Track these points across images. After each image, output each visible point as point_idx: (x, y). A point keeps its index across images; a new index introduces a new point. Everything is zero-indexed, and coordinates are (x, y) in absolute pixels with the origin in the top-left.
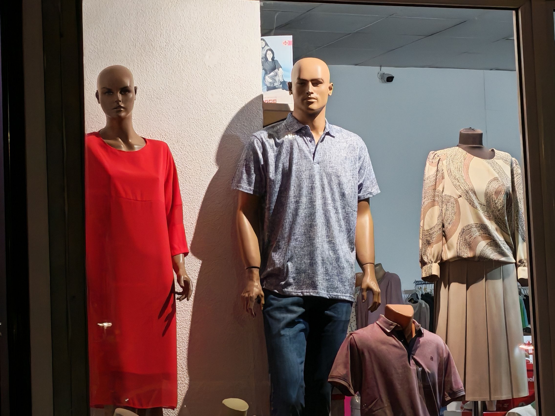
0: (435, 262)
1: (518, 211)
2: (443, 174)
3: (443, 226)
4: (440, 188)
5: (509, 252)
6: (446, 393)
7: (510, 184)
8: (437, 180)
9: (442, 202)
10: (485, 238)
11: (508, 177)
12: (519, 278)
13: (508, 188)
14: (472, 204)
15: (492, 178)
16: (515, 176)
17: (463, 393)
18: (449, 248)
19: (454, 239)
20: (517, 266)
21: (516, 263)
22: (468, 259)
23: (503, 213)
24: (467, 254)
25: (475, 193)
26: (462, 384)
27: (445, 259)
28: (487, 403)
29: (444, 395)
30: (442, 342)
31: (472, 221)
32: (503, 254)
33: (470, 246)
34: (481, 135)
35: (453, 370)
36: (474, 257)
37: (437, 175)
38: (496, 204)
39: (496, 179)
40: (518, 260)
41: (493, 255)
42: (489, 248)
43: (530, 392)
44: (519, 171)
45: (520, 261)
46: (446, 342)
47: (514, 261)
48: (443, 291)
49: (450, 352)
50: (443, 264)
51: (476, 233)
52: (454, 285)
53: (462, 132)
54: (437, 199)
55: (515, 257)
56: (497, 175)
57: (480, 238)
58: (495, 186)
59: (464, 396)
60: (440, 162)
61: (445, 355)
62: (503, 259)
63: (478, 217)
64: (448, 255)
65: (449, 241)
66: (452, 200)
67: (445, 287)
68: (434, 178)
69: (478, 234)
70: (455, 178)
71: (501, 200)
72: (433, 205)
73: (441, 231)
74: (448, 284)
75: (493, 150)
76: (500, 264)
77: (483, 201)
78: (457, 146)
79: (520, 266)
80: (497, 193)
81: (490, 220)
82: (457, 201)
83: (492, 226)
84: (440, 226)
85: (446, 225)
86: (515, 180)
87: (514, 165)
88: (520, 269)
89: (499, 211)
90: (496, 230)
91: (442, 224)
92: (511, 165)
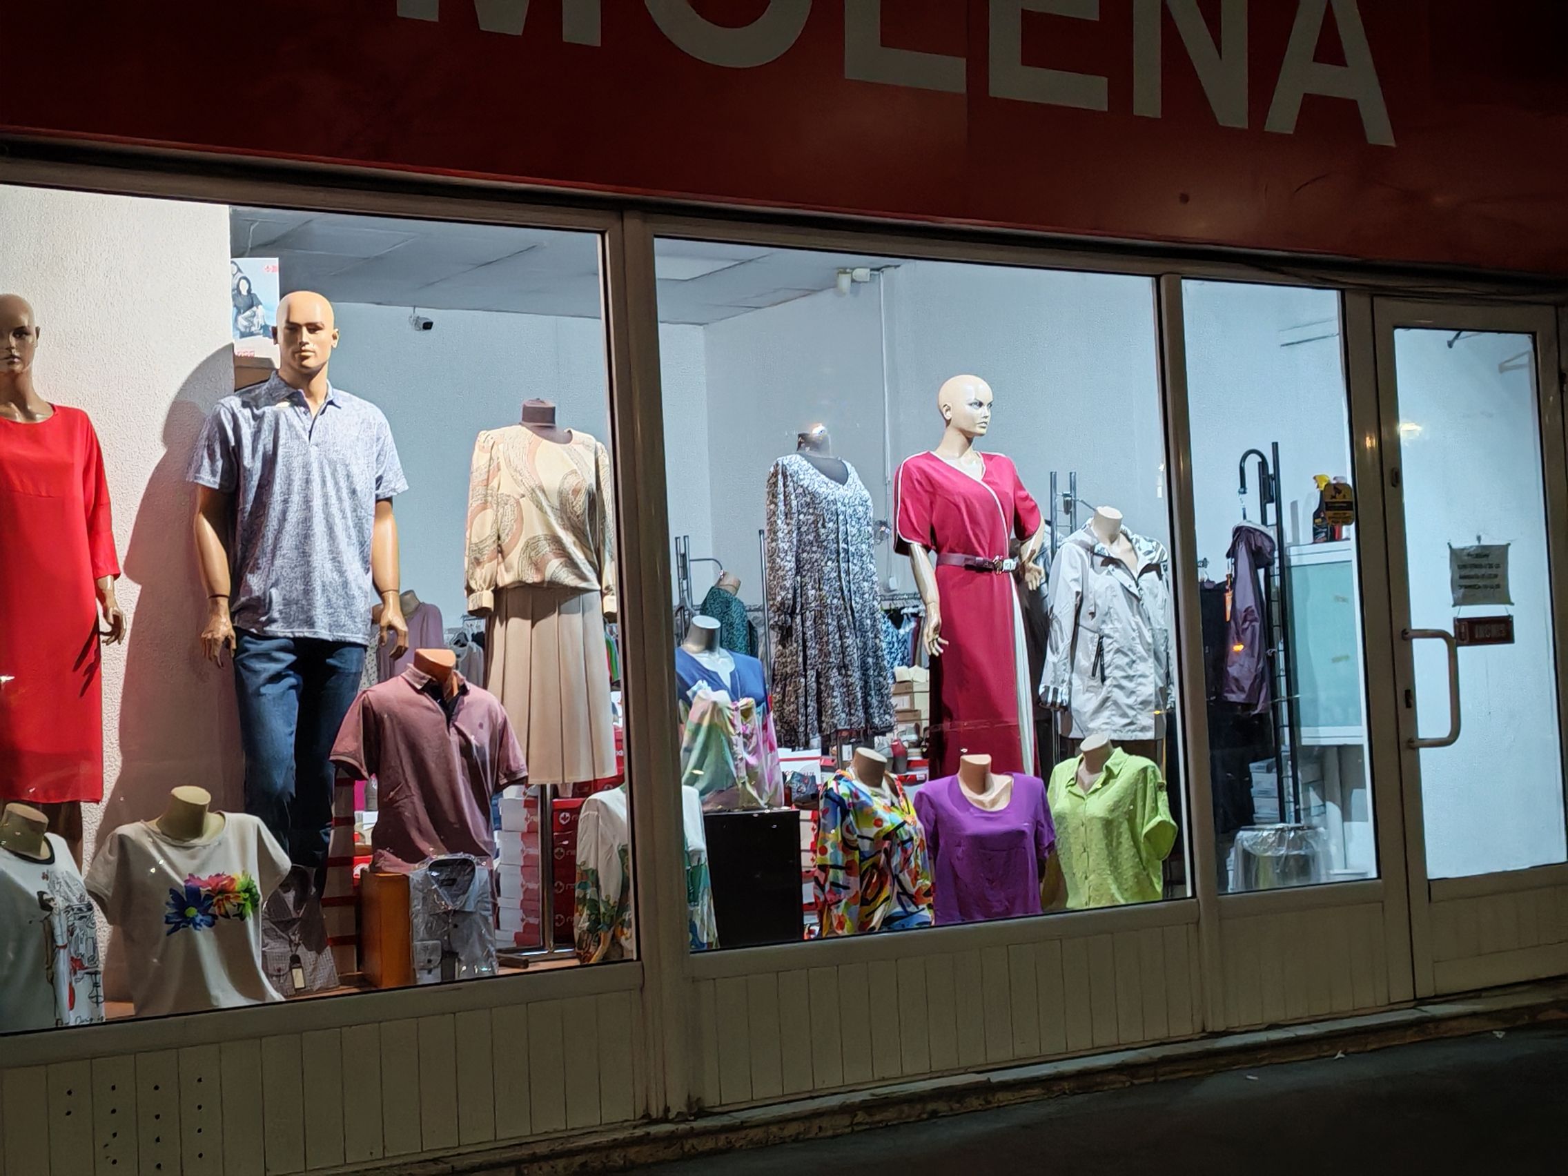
0: (487, 589)
2: (498, 463)
3: (499, 538)
4: (494, 484)
5: (592, 576)
6: (500, 774)
7: (593, 481)
8: (491, 472)
9: (498, 504)
10: (558, 556)
11: (590, 469)
12: (605, 611)
13: (591, 485)
14: (540, 507)
15: (567, 471)
16: (601, 467)
17: (524, 774)
18: (507, 570)
19: (515, 556)
20: (602, 595)
21: (601, 591)
22: (534, 586)
23: (584, 521)
24: (532, 577)
25: (544, 491)
26: (523, 761)
27: (501, 584)
28: (559, 787)
29: (498, 776)
30: (496, 702)
31: (540, 531)
32: (583, 578)
33: (538, 566)
34: (553, 410)
35: (511, 741)
36: (543, 582)
37: (490, 466)
38: (573, 507)
39: (574, 472)
40: (604, 586)
41: (569, 579)
42: (565, 569)
43: (619, 770)
44: (606, 461)
45: (607, 588)
46: (502, 702)
47: (599, 588)
48: (498, 629)
49: (507, 717)
50: (498, 592)
51: (546, 548)
52: (514, 622)
53: (528, 405)
54: (489, 499)
55: (600, 581)
56: (576, 467)
57: (551, 555)
58: (572, 482)
59: (526, 778)
60: (495, 447)
61: (500, 720)
62: (583, 585)
63: (549, 526)
64: (505, 579)
65: (507, 560)
66: (512, 501)
67: (502, 624)
68: (487, 469)
69: (548, 549)
70: (516, 470)
71: (580, 504)
72: (485, 509)
73: (495, 546)
74: (505, 619)
75: (570, 432)
76: (577, 591)
77: (557, 504)
78: (520, 424)
79: (606, 594)
80: (576, 492)
81: (564, 528)
82: (518, 503)
83: (568, 539)
84: (495, 538)
85: (503, 537)
86: (601, 474)
87: (600, 453)
88: (606, 598)
89: (578, 517)
90: (574, 543)
91: (496, 535)
92: (596, 453)
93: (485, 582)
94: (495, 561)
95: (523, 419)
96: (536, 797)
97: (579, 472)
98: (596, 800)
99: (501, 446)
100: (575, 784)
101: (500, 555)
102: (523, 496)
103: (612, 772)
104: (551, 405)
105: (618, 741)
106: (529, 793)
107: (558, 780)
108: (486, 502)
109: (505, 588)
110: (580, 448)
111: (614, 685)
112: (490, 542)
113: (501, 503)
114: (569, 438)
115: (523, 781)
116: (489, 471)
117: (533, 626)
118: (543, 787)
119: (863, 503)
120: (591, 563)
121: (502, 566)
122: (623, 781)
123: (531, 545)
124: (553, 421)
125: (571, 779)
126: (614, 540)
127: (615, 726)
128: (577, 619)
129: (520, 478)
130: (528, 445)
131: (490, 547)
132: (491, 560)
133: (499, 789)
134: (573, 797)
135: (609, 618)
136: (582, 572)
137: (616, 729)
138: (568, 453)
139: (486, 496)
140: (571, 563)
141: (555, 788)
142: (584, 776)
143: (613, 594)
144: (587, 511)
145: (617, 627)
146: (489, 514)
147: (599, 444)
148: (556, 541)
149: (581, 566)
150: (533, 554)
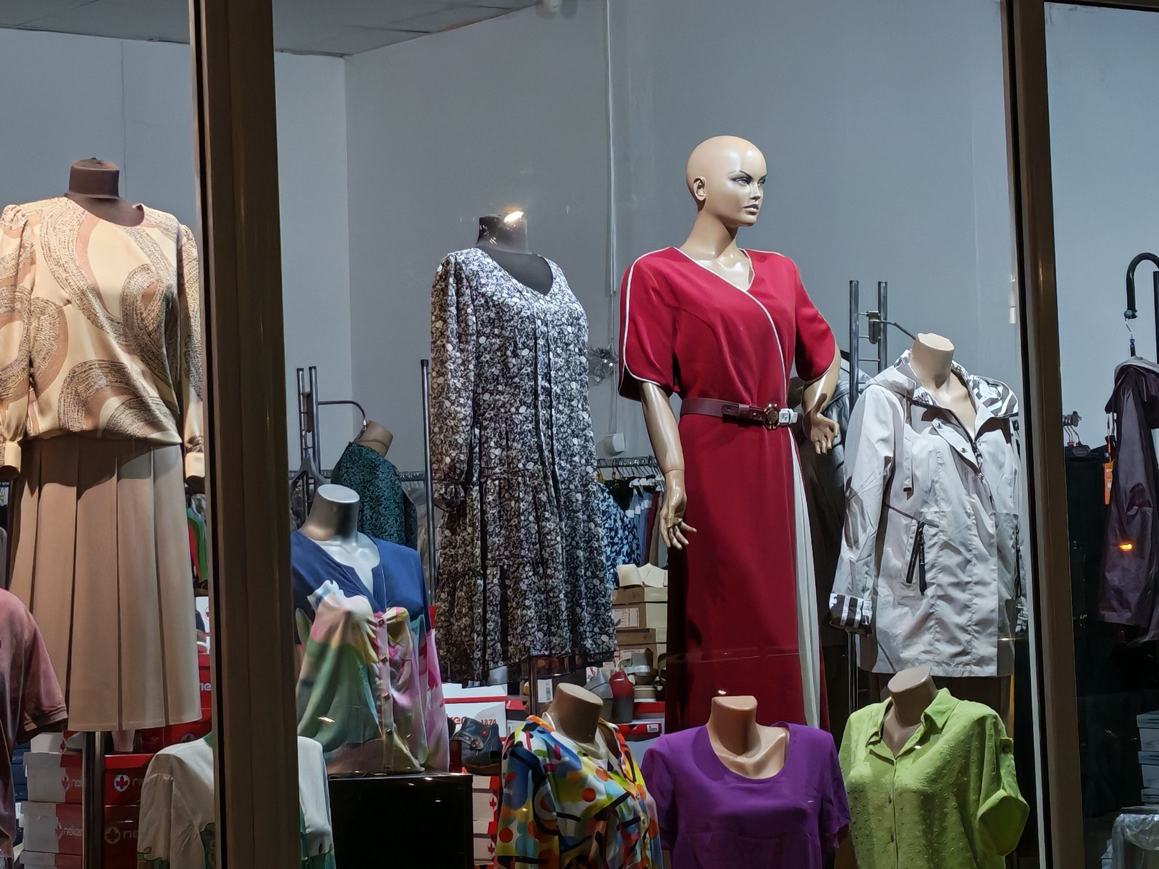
0: (12, 439)
1: (188, 336)
2: (32, 253)
3: (31, 364)
4: (26, 284)
5: (169, 423)
6: (26, 715)
7: (173, 281)
8: (21, 266)
9: (30, 312)
10: (119, 391)
11: (170, 265)
12: (188, 475)
13: (169, 287)
14: (93, 318)
15: (135, 266)
16: (185, 263)
17: (64, 715)
18: (42, 412)
19: (54, 391)
20: (184, 451)
21: (182, 445)
22: (82, 435)
23: (159, 339)
24: (79, 423)
25: (99, 296)
26: (60, 696)
27: (32, 433)
29: (23, 719)
31: (91, 354)
32: (155, 424)
33: (88, 406)
35: (43, 666)
36: (95, 431)
37: (19, 256)
38: (143, 320)
39: (145, 268)
40: (187, 438)
41: (134, 426)
42: (127, 412)
43: (203, 712)
44: (193, 251)
46: (31, 610)
47: (179, 440)
48: (27, 501)
49: (38, 631)
50: (29, 444)
51: (101, 380)
52: (50, 489)
53: (76, 167)
54: (18, 305)
57: (108, 391)
58: (141, 282)
60: (28, 228)
61: (27, 636)
62: (156, 435)
63: (106, 347)
64: (41, 425)
65: (43, 396)
66: (51, 310)
67: (32, 493)
68: (14, 262)
69: (103, 382)
70: (58, 264)
71: (154, 313)
72: (10, 319)
73: (26, 375)
74: (37, 486)
75: (140, 208)
77: (117, 313)
78: (66, 195)
79: (190, 450)
80: (147, 297)
81: (129, 353)
82: (60, 312)
83: (134, 367)
84: (25, 364)
85: (37, 362)
86: (186, 271)
87: (184, 240)
88: (190, 456)
89: (149, 335)
90: (144, 373)
91: (27, 360)
92: (178, 240)
93: (8, 427)
94: (26, 398)
95: (71, 188)
96: (80, 751)
97: (153, 268)
98: (168, 756)
99: (37, 229)
100: (137, 731)
101: (32, 389)
102: (69, 302)
103: (194, 714)
104: (112, 166)
105: (203, 668)
106: (69, 745)
107: (112, 726)
108: (13, 310)
109: (39, 438)
110: (155, 233)
111: (199, 587)
112: (17, 369)
113: (34, 311)
114: (138, 218)
115: (60, 727)
116: (18, 264)
117: (79, 496)
118: (90, 736)
119: (574, 320)
120: (168, 404)
121: (35, 407)
122: (209, 729)
123: (80, 375)
124: (115, 192)
125: (132, 725)
126: (203, 371)
127: (199, 646)
128: (145, 486)
129: (64, 275)
130: (76, 227)
131: (18, 377)
132: (17, 397)
133: (24, 739)
134: (134, 752)
135: (193, 485)
136: (155, 417)
137: (201, 650)
138: (136, 240)
139: (13, 300)
140: (138, 403)
141: (107, 737)
142: (152, 720)
143: (200, 451)
144: (163, 325)
145: (205, 500)
146: (17, 328)
147: (183, 228)
148: (116, 369)
149: (153, 407)
150: (81, 388)
